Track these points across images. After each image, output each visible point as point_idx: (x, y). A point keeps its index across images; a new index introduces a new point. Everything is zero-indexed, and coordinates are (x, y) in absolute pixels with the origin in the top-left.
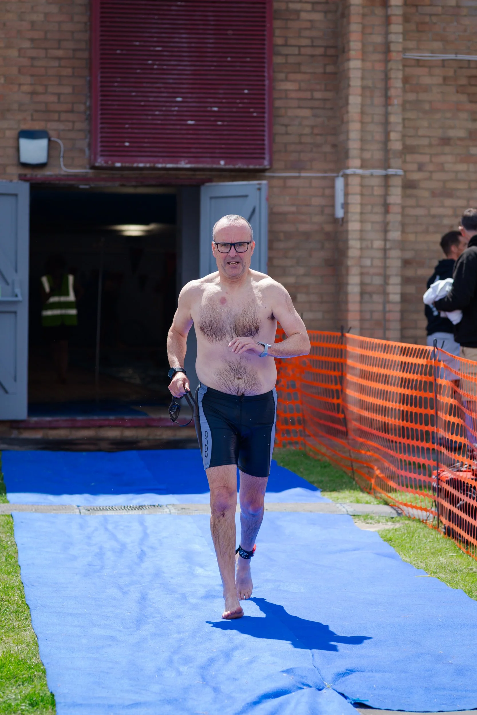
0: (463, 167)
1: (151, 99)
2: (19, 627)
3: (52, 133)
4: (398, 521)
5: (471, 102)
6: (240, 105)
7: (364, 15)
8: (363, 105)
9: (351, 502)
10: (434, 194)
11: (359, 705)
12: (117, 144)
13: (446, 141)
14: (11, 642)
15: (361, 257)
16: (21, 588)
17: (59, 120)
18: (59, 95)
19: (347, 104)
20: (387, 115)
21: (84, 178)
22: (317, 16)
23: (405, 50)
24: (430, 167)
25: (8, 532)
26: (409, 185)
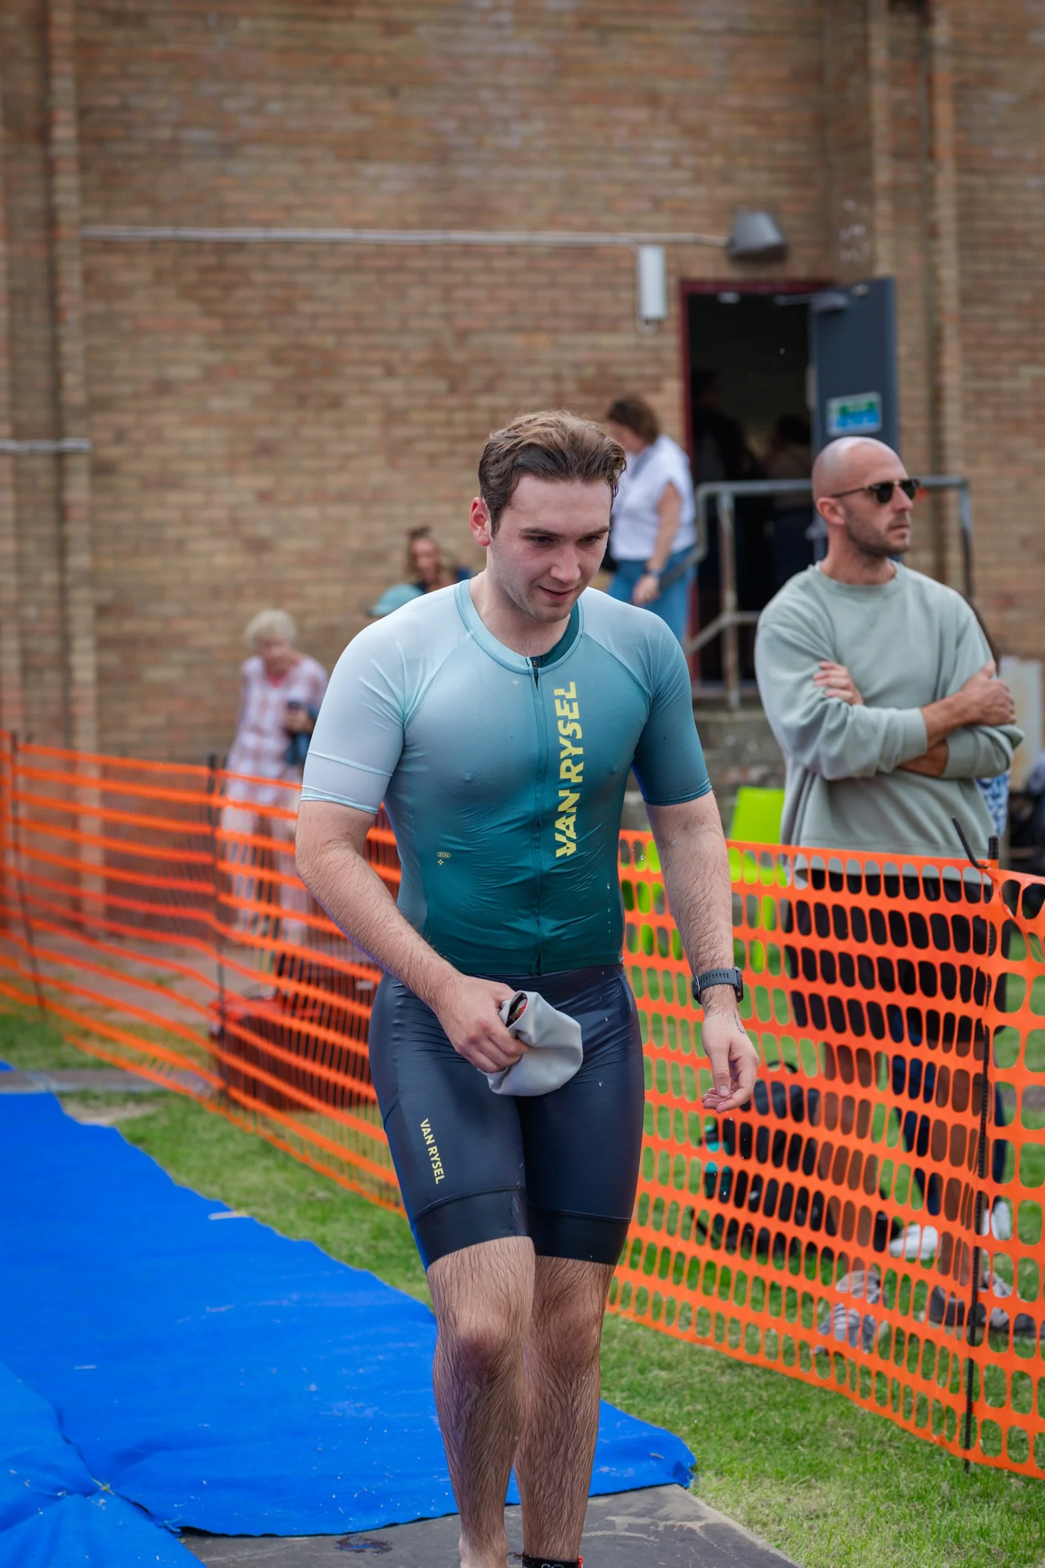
0: (195, 433)
4: (147, 1100)
5: (208, 313)
7: (7, 159)
8: (11, 324)
9: (51, 1066)
10: (146, 484)
13: (163, 387)
15: (20, 603)
20: (55, 342)
24: (138, 435)
26: (101, 469)
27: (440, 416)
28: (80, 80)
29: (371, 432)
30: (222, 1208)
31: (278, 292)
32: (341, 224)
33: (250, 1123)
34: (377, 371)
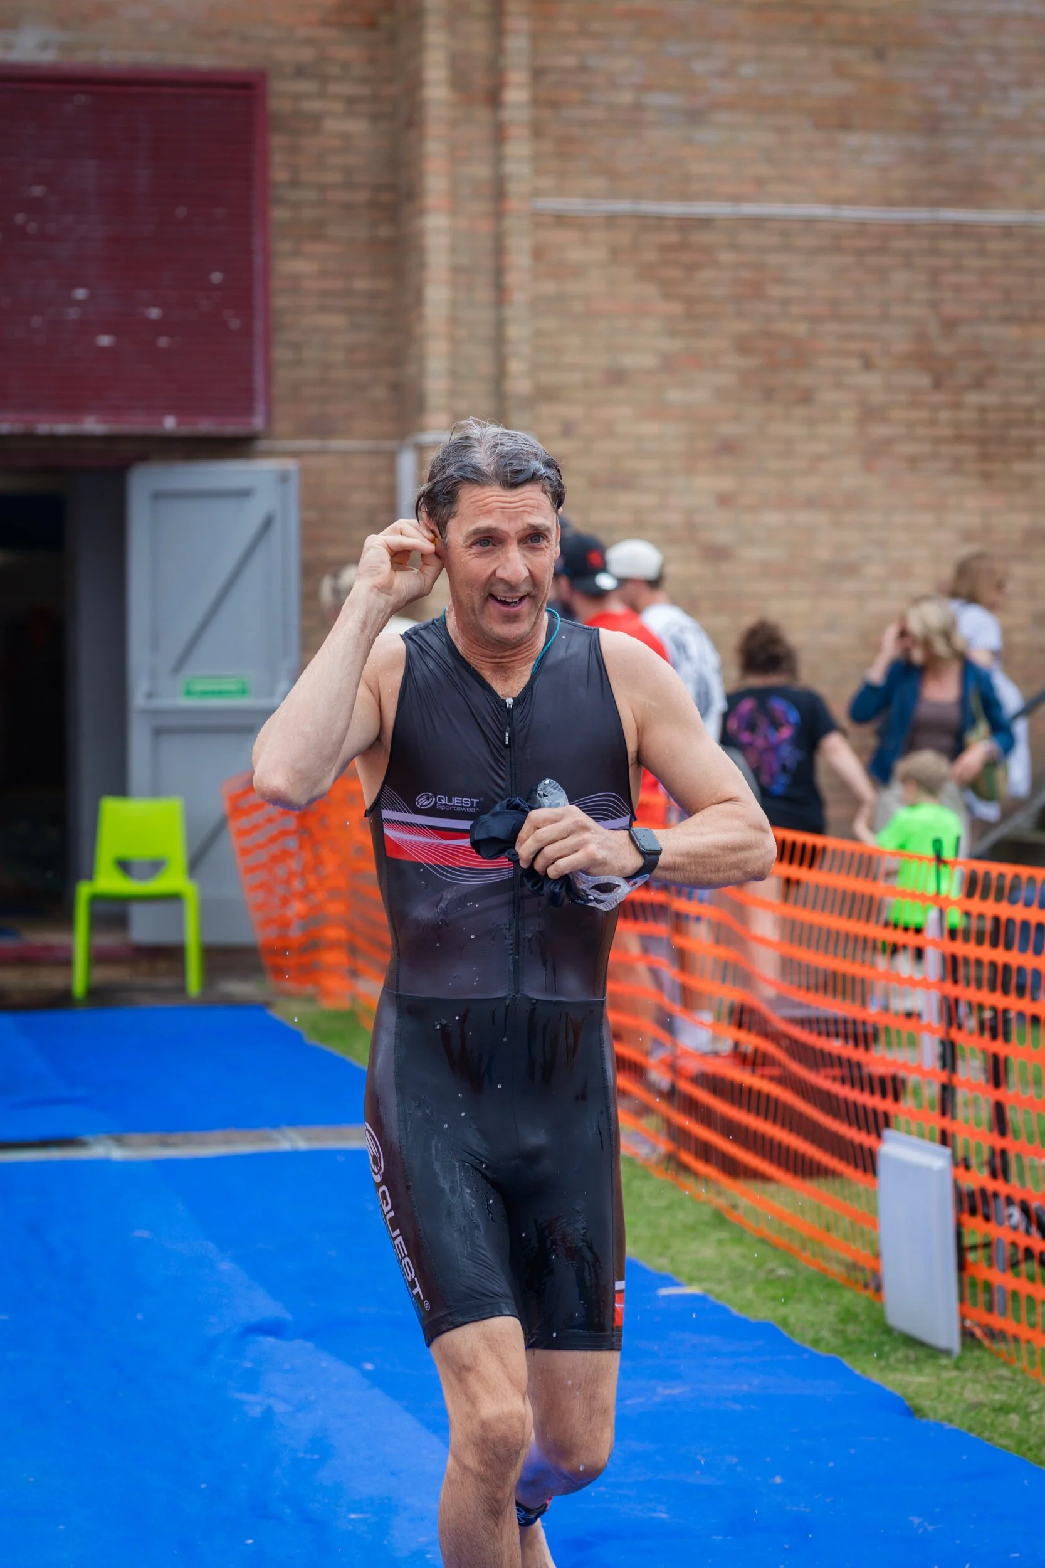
0: (650, 428)
1: (23, 292)
5: (668, 296)
6: (205, 304)
8: (454, 304)
10: (595, 483)
13: (617, 377)
19: (419, 300)
20: (500, 325)
22: (357, 126)
24: (587, 430)
27: (924, 414)
28: (536, 37)
29: (845, 430)
30: (668, 1281)
31: (745, 274)
32: (818, 199)
33: (702, 1191)
34: (854, 363)
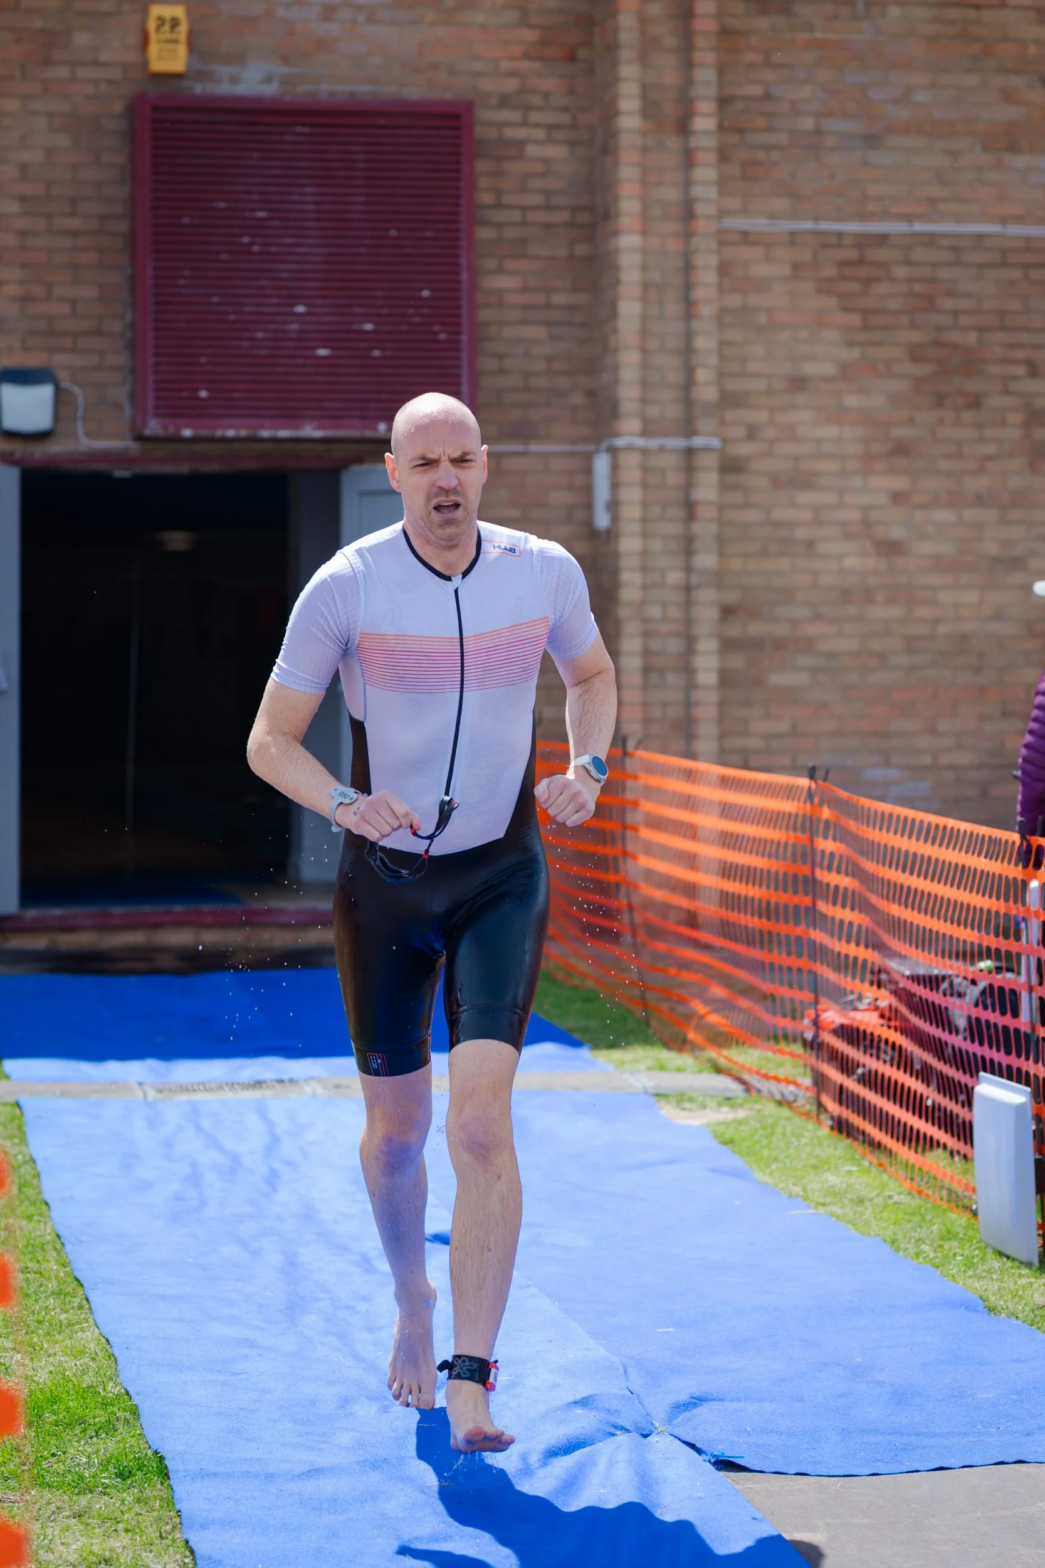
0: (830, 431)
1: (247, 309)
2: (70, 1324)
3: (62, 375)
4: (741, 1105)
5: (845, 309)
6: (416, 320)
7: (645, 150)
8: (644, 318)
9: (649, 1069)
10: (777, 482)
11: (725, 1465)
12: (185, 394)
13: (798, 383)
14: (60, 1353)
15: (643, 603)
16: (58, 1247)
17: (74, 350)
18: (74, 302)
19: (614, 315)
20: (689, 336)
21: (122, 458)
22: (557, 152)
23: (722, 213)
24: (770, 433)
25: (15, 1137)
26: (731, 467)
28: (721, 70)
29: (1012, 434)
31: (918, 288)
32: (987, 217)
34: (1020, 370)
